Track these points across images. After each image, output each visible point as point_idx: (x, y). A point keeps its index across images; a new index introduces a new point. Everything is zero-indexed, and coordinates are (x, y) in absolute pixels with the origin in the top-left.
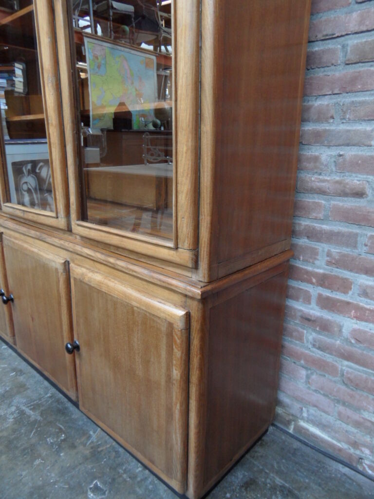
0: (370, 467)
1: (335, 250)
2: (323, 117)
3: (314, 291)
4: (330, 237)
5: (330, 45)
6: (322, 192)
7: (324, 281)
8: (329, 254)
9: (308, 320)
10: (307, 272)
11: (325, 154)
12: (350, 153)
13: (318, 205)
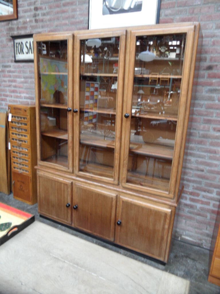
0: (205, 246)
1: (195, 185)
2: (192, 149)
3: (188, 196)
4: (194, 181)
5: (195, 131)
6: (191, 169)
7: (191, 194)
8: (193, 186)
9: (186, 205)
10: (186, 191)
11: (193, 159)
12: (200, 160)
13: (190, 173)
